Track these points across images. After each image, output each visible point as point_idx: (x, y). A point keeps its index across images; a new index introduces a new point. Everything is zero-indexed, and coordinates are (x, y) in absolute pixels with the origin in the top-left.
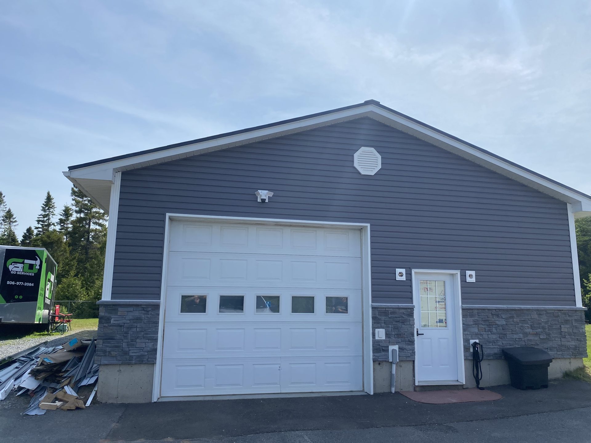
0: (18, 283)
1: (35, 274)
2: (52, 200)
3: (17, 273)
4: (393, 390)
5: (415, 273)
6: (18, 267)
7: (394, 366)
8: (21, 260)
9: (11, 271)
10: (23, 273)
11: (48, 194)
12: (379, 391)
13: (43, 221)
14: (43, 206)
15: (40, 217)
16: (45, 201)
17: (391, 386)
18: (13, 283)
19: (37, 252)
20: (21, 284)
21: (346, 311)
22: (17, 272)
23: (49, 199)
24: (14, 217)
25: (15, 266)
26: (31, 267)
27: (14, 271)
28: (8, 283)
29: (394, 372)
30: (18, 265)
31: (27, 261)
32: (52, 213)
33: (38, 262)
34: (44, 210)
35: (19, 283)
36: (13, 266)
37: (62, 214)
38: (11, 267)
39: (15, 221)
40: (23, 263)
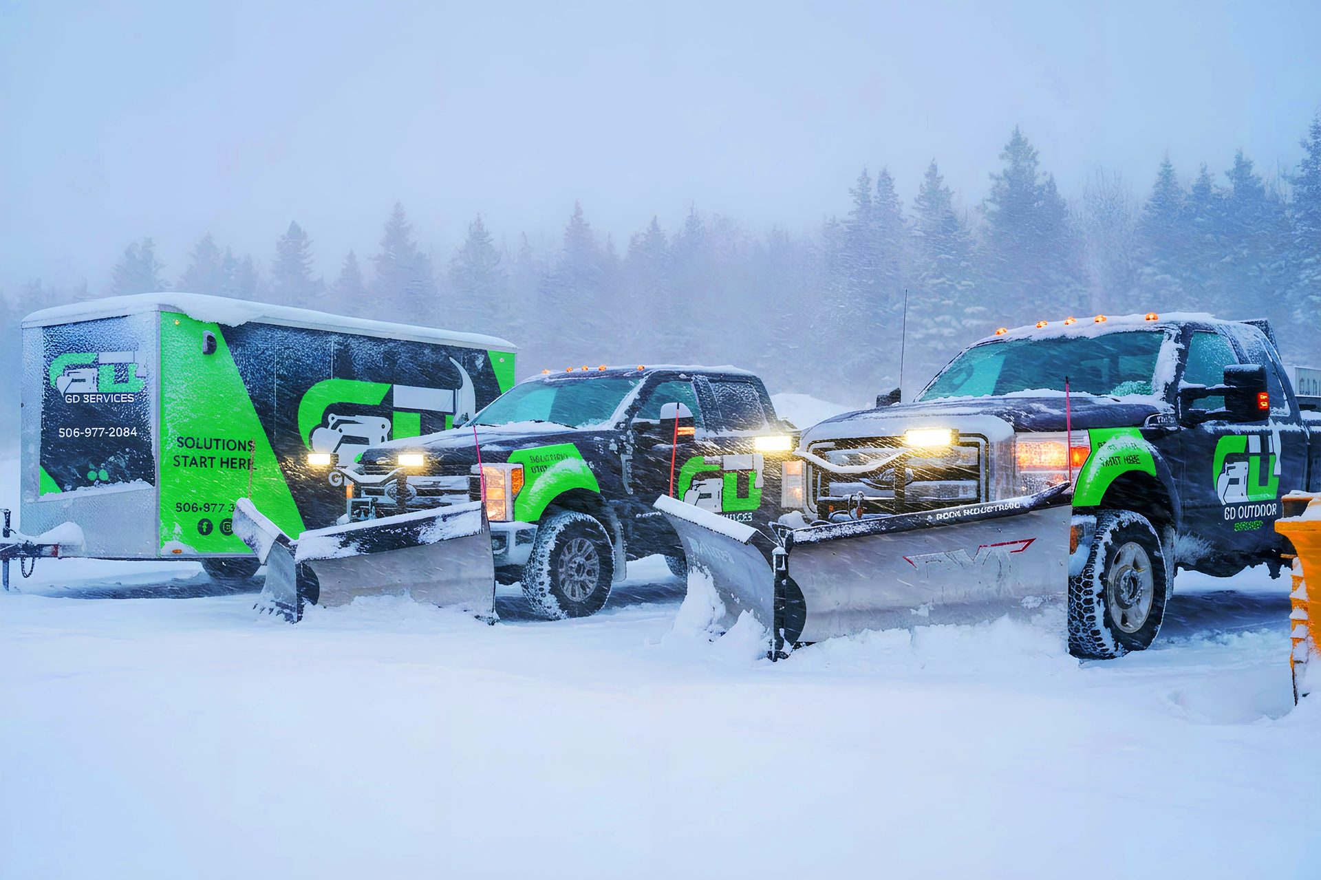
3: (82, 399)
6: (84, 380)
9: (65, 394)
20: (99, 432)
22: (81, 395)
27: (72, 394)
35: (93, 431)
36: (70, 379)
40: (96, 364)
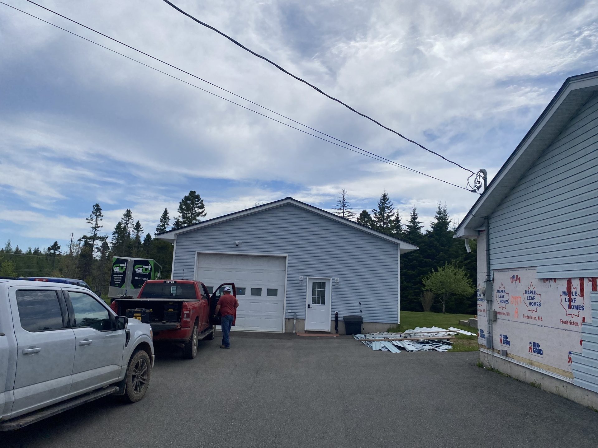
0: (140, 278)
1: (148, 273)
2: (168, 214)
4: (294, 332)
5: (309, 278)
7: (295, 321)
8: (141, 266)
10: (142, 273)
11: (166, 209)
12: (288, 331)
13: (160, 229)
14: (161, 218)
15: (159, 226)
16: (163, 214)
17: (293, 330)
18: (138, 278)
19: (149, 261)
21: (276, 295)
23: (166, 213)
24: (141, 227)
25: (139, 269)
26: (146, 269)
28: (135, 278)
29: (295, 323)
30: (140, 269)
31: (144, 266)
32: (167, 224)
33: (150, 267)
34: (161, 221)
37: (174, 224)
38: (136, 270)
39: (142, 230)
